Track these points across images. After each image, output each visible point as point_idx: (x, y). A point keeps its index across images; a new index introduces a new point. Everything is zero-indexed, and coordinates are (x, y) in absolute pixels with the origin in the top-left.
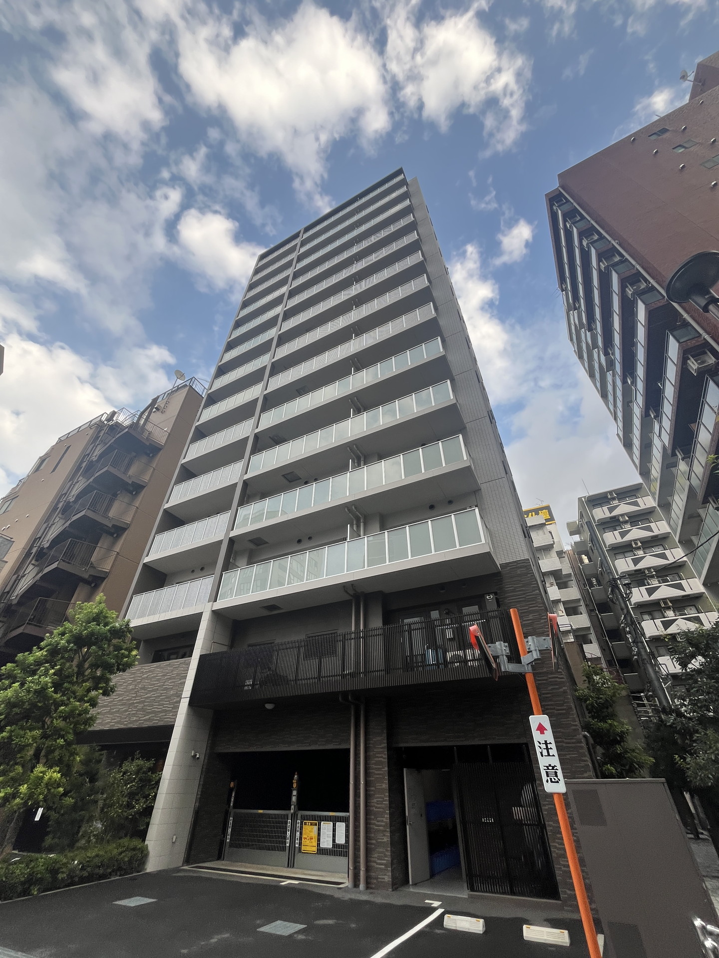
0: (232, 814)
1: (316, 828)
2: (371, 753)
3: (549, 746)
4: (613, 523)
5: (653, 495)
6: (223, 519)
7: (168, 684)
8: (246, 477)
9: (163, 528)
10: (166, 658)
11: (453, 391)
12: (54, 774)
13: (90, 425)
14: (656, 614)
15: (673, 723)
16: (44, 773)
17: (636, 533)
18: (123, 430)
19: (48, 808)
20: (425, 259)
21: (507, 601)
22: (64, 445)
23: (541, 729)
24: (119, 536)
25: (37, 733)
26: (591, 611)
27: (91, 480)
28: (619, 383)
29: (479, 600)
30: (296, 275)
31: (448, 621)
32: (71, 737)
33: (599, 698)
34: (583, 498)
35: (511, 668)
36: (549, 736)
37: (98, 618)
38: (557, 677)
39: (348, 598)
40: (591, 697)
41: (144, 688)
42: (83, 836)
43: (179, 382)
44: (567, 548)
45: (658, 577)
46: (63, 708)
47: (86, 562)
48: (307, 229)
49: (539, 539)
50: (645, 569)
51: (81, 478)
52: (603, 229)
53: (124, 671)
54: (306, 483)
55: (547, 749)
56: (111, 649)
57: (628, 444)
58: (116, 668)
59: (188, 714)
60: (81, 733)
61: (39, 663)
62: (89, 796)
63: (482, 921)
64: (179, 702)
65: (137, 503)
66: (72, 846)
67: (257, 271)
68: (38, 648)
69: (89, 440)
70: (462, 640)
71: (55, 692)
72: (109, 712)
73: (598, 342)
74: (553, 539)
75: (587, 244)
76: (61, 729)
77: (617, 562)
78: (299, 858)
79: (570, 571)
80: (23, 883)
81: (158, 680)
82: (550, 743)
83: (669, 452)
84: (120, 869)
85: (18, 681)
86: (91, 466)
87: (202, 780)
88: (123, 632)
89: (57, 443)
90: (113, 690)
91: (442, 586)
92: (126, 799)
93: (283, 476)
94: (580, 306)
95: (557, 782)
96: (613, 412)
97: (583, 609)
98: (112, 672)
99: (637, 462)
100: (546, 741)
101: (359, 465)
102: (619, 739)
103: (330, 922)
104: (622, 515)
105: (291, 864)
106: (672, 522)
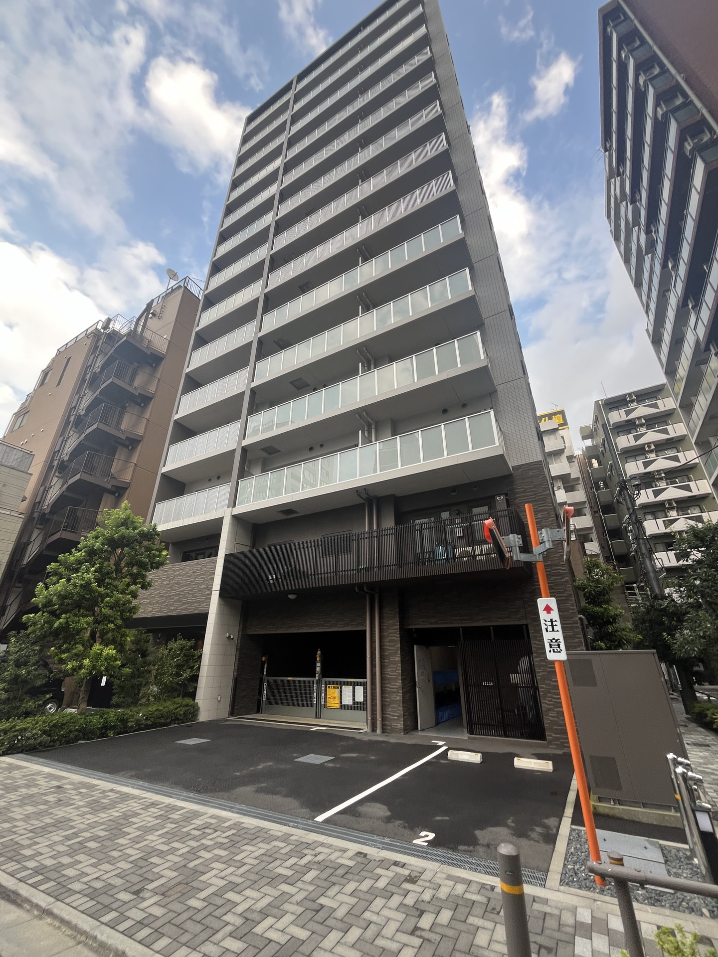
0: (266, 681)
1: (338, 691)
2: (386, 634)
3: (554, 623)
4: (628, 427)
5: (676, 395)
6: (234, 428)
7: (199, 579)
8: (253, 385)
9: (176, 439)
10: (194, 557)
11: (472, 281)
12: (110, 651)
13: (87, 335)
14: (659, 514)
15: (667, 607)
16: (102, 650)
17: (651, 436)
18: (122, 339)
19: (110, 676)
20: (444, 112)
21: (517, 501)
22: (64, 357)
23: (548, 609)
24: (134, 448)
25: (90, 619)
26: (595, 512)
27: (98, 392)
28: (658, 268)
29: (489, 501)
30: (292, 142)
31: (457, 521)
32: (119, 622)
33: (597, 587)
34: (600, 402)
35: (524, 557)
36: (555, 615)
37: (125, 523)
38: (560, 569)
39: (362, 501)
40: (590, 586)
41: (177, 583)
42: (143, 697)
43: (173, 283)
44: (578, 452)
45: (666, 479)
46: (108, 599)
47: (107, 473)
48: (301, 77)
49: (551, 444)
50: (654, 471)
51: (87, 391)
52: (667, 57)
53: (157, 568)
54: (315, 389)
55: (552, 626)
56: (143, 550)
57: (656, 341)
58: (149, 566)
59: (220, 604)
60: (128, 619)
61: (80, 563)
62: (143, 667)
63: (479, 755)
64: (211, 594)
65: (147, 415)
66: (135, 703)
67: (245, 139)
68: (77, 549)
69: (89, 351)
70: (471, 538)
71: (99, 586)
72: (150, 603)
73: (640, 218)
74: (565, 443)
75: (645, 82)
76: (109, 616)
77: (627, 465)
78: (324, 712)
79: (579, 475)
80: (101, 729)
81: (189, 576)
82: (556, 621)
83: (703, 346)
84: (177, 719)
85: (64, 578)
86: (95, 379)
87: (238, 655)
88: (152, 535)
89: (56, 355)
90: (149, 584)
91: (454, 489)
92: (175, 670)
93: (291, 382)
94: (624, 171)
95: (559, 652)
96: (645, 303)
97: (587, 510)
98: (147, 570)
99: (664, 360)
100: (551, 620)
101: (369, 369)
102: (611, 620)
103: (354, 755)
104: (639, 418)
105: (318, 716)
106: (691, 423)
